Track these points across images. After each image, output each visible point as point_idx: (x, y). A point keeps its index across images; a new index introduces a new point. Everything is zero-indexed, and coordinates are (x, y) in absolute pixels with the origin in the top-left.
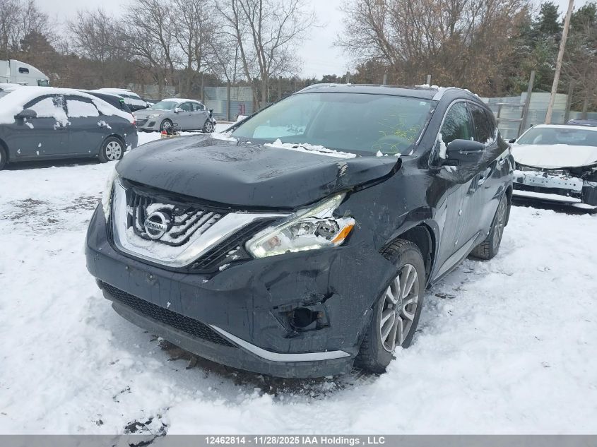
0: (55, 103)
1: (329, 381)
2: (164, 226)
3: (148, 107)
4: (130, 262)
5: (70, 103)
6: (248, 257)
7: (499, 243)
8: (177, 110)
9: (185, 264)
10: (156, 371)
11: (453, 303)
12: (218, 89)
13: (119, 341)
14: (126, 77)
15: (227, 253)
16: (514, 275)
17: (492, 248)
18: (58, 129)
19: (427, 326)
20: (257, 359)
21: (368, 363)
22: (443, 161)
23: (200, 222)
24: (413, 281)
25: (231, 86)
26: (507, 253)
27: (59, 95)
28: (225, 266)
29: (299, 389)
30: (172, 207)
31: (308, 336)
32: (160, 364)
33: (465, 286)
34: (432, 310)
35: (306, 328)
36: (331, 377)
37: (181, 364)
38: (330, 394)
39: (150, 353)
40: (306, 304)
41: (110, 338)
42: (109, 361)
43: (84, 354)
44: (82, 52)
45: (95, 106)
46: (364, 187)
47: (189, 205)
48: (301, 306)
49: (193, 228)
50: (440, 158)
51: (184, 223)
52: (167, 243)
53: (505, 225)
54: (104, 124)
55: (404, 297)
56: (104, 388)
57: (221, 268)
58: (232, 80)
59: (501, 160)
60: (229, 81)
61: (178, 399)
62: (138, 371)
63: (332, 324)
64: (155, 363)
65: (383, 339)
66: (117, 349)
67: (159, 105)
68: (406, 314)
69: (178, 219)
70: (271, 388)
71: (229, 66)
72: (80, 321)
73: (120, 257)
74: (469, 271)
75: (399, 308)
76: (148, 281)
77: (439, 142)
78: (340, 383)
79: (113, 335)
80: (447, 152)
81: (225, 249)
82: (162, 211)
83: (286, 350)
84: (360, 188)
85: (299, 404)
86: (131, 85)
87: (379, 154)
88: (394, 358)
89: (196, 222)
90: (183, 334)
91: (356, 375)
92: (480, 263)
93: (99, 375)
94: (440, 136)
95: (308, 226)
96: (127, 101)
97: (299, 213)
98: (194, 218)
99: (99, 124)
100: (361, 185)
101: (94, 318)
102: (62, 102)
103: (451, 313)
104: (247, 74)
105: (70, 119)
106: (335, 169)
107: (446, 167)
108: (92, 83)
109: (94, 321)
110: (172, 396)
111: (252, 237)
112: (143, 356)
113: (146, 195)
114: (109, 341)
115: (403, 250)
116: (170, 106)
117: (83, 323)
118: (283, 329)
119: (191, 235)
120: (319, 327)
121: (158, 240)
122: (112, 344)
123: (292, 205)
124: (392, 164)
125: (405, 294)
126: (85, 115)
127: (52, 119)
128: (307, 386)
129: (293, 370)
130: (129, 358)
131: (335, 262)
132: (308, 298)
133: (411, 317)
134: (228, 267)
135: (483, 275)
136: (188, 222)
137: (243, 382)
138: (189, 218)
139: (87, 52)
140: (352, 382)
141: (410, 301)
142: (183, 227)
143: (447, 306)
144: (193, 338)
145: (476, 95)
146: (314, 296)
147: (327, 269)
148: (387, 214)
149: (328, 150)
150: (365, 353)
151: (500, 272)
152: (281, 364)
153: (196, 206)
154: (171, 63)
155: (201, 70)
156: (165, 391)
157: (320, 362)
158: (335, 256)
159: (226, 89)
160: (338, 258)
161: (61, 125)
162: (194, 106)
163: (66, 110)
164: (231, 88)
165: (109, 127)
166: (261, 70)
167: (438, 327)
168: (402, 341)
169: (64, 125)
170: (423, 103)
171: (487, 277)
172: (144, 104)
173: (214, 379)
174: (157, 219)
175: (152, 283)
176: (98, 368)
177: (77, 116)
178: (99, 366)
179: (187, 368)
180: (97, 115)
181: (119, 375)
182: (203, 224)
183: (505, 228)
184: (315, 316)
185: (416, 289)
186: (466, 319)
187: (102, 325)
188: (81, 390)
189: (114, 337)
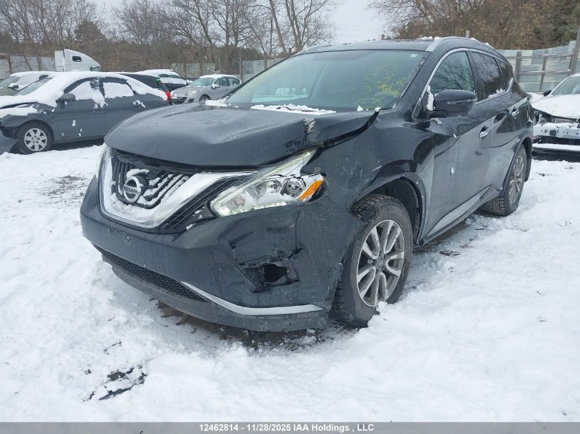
0: (93, 86)
1: (310, 335)
2: (139, 190)
3: (187, 85)
4: (113, 224)
5: (106, 85)
6: (211, 216)
7: (519, 198)
8: (214, 86)
9: (155, 225)
10: (146, 327)
11: (456, 260)
12: (255, 63)
13: (118, 301)
14: (169, 58)
15: (193, 213)
16: (531, 230)
17: (508, 204)
18: (96, 110)
19: (422, 282)
20: (229, 314)
21: (345, 317)
22: (431, 113)
23: (170, 184)
24: (397, 236)
25: (267, 58)
26: (527, 209)
27: (96, 78)
28: (191, 226)
29: (280, 343)
30: (147, 171)
31: (276, 291)
32: (152, 320)
33: (473, 243)
34: (432, 267)
35: (275, 283)
36: (313, 331)
37: (172, 320)
38: (308, 348)
39: (146, 310)
40: (274, 260)
41: (111, 297)
42: (107, 318)
43: (86, 312)
44: (130, 37)
45: (130, 86)
46: (336, 143)
47: (161, 168)
48: (268, 262)
49: (164, 191)
50: (427, 110)
51: (156, 186)
52: (141, 206)
53: (526, 180)
54: (139, 103)
55: (385, 252)
56: (98, 342)
57: (188, 228)
58: (268, 52)
59: (514, 110)
60: (266, 54)
61: (160, 351)
62: (130, 327)
63: (301, 279)
64: (147, 319)
65: (362, 294)
66: (115, 307)
67: (197, 82)
68: (390, 269)
69: (152, 183)
70: (253, 341)
71: (265, 39)
72: (87, 283)
73: (105, 221)
74: (482, 227)
75: (381, 264)
76: (126, 241)
77: (427, 93)
78: (320, 337)
79: (115, 294)
80: (435, 104)
81: (191, 209)
82: (138, 175)
83: (256, 304)
84: (332, 144)
85: (275, 357)
86: (174, 65)
87: (360, 109)
88: (378, 313)
89: (166, 184)
90: (163, 291)
91: (339, 329)
92: (494, 219)
93: (96, 330)
94: (428, 88)
95: (276, 185)
96: (164, 80)
97: (263, 171)
98: (165, 180)
99: (134, 103)
100: (332, 141)
101: (100, 280)
102: (98, 84)
103: (452, 270)
104: (282, 45)
105: (107, 100)
106: (301, 126)
107: (436, 119)
108: (139, 65)
109: (99, 282)
110: (155, 349)
111: (216, 196)
112: (138, 314)
113: (127, 161)
114: (109, 300)
115: (381, 205)
116: (207, 82)
117: (89, 284)
118: (250, 284)
119: (162, 197)
120: (289, 282)
121: (135, 204)
122: (111, 302)
123: (254, 164)
124: (366, 118)
125: (386, 250)
126: (121, 96)
127: (91, 102)
128: (289, 340)
129: (266, 323)
130: (124, 316)
131: (299, 219)
132: (275, 254)
133: (398, 273)
134: (194, 227)
135: (494, 232)
136: (160, 185)
137: (228, 336)
138: (160, 181)
139: (132, 36)
140: (333, 336)
141: (394, 257)
142: (155, 190)
143: (448, 263)
144: (172, 295)
145: (487, 44)
146: (281, 252)
147: (293, 226)
148: (360, 169)
149: (310, 109)
150: (342, 307)
151: (516, 227)
152: (252, 318)
153: (167, 169)
154: (210, 41)
155: (238, 46)
156: (149, 344)
157: (290, 315)
158: (299, 212)
159: (262, 61)
160: (303, 214)
161: (99, 105)
162: (231, 81)
163: (102, 91)
164: (268, 60)
165: (143, 106)
166: (296, 40)
167: (432, 283)
168: (387, 296)
169: (102, 106)
170: (414, 55)
171: (498, 233)
172: (184, 82)
173: (201, 335)
174: (132, 183)
175: (130, 243)
176: (97, 324)
177: (113, 97)
178: (98, 322)
179: (177, 324)
180: (132, 94)
181: (112, 330)
182: (173, 186)
183: (525, 183)
184: (283, 271)
185: (403, 245)
186: (466, 275)
187: (107, 287)
188: (77, 343)
189: (115, 297)
